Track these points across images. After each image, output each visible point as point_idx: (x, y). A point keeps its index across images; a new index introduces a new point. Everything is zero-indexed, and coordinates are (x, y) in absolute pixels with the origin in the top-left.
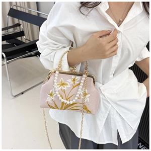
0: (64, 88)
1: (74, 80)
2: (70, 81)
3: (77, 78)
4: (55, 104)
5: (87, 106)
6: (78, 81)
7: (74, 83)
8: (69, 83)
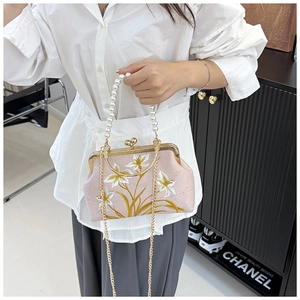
0: (124, 182)
1: (138, 162)
2: (131, 165)
3: (143, 157)
4: (117, 212)
5: (175, 202)
6: (146, 163)
7: (140, 168)
8: (131, 169)
